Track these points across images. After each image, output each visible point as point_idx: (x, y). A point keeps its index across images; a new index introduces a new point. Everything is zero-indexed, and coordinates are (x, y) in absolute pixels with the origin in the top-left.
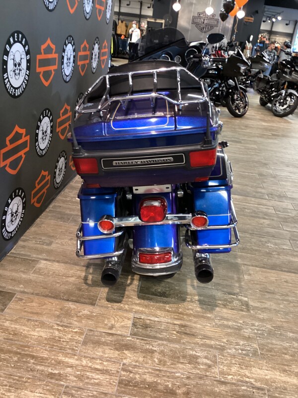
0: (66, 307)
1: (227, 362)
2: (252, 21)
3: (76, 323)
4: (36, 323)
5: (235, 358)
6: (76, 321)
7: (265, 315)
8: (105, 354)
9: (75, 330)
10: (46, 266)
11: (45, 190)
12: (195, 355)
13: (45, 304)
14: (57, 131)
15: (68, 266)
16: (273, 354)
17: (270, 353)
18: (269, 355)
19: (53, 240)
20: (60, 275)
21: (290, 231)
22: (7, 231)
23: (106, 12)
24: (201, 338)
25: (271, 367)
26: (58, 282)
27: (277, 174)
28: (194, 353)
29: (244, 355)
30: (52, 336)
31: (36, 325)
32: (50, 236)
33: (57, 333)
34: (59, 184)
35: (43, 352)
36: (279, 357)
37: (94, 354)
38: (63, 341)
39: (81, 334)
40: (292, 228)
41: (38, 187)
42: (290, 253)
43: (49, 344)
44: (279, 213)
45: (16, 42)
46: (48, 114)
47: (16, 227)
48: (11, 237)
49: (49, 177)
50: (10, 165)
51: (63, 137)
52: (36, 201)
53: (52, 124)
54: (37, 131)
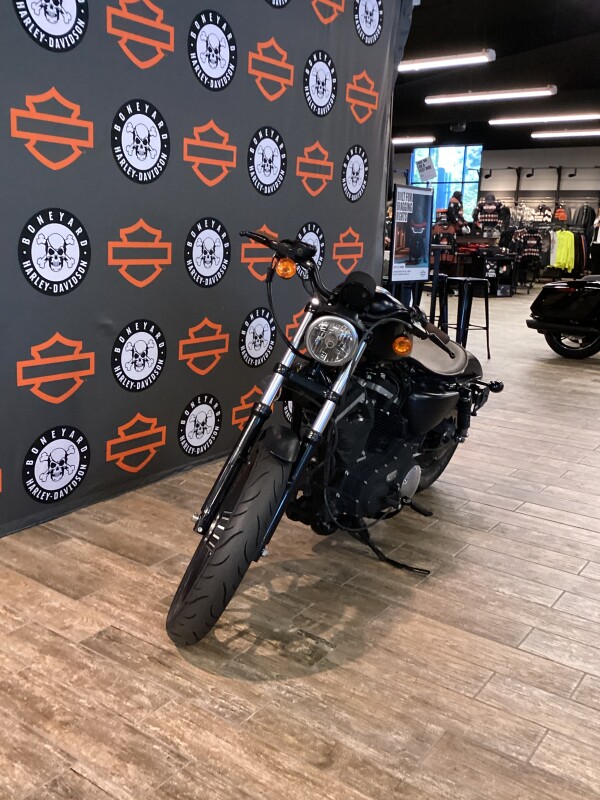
0: (38, 592)
1: (175, 711)
3: (28, 612)
5: (195, 711)
6: (31, 610)
7: (334, 677)
8: (20, 651)
9: (17, 618)
10: (72, 545)
11: (151, 447)
12: (138, 689)
14: (181, 359)
15: (100, 550)
16: (270, 727)
17: (265, 725)
18: (260, 727)
19: (120, 519)
20: (75, 559)
22: (38, 486)
23: (343, 183)
25: (240, 741)
26: (63, 565)
28: (141, 686)
29: (218, 712)
32: (121, 514)
34: (200, 450)
36: (276, 734)
37: (8, 647)
39: (20, 624)
41: (123, 438)
42: (534, 610)
45: (52, 222)
46: (148, 327)
47: (65, 487)
48: (51, 500)
49: (163, 429)
50: (43, 387)
51: (203, 372)
52: (122, 459)
53: (162, 345)
54: (117, 350)
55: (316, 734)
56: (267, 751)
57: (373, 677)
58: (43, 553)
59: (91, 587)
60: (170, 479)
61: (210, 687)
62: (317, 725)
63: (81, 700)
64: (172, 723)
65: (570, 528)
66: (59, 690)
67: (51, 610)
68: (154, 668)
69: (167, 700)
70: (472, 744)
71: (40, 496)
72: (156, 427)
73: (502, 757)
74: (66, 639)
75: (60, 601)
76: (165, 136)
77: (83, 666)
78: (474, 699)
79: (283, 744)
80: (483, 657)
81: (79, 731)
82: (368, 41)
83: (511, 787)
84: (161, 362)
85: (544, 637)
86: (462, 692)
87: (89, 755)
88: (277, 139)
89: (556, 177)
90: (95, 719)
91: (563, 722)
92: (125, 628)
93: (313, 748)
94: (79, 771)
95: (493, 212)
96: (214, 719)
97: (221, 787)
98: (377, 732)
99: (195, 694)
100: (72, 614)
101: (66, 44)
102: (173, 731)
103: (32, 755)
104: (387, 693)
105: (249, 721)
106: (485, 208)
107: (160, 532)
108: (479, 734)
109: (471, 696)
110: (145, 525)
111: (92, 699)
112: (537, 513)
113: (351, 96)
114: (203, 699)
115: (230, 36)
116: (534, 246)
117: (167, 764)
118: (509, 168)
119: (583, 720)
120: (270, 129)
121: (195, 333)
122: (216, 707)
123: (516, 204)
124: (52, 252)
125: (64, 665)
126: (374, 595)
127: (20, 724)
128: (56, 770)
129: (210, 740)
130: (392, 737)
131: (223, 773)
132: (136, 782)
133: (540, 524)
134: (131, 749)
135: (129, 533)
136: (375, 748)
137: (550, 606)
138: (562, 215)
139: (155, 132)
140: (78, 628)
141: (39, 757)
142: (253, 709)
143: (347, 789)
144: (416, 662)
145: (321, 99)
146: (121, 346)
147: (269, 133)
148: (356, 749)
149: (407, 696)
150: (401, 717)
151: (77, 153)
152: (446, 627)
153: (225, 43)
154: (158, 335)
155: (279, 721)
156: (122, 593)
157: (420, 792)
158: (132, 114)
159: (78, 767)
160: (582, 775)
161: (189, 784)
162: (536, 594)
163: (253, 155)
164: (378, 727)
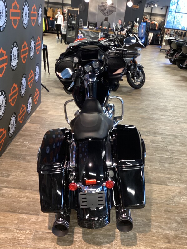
0: (21, 217)
1: (119, 244)
2: (138, 8)
3: (27, 227)
4: (3, 230)
5: (124, 241)
7: (142, 213)
8: (46, 245)
9: (27, 232)
10: (7, 191)
11: (3, 140)
12: (100, 241)
13: (8, 217)
14: (9, 102)
15: (21, 190)
16: (146, 237)
17: (145, 237)
18: (144, 238)
19: (11, 173)
20: (16, 197)
21: (160, 157)
23: (38, 19)
24: (103, 231)
25: (145, 245)
26: (15, 202)
27: (153, 117)
28: (100, 240)
29: (129, 239)
30: (13, 236)
31: (3, 231)
32: (8, 171)
33: (16, 234)
34: (12, 134)
35: (8, 247)
36: (150, 238)
37: (40, 245)
38: (20, 239)
39: (31, 234)
40: (161, 154)
42: (159, 171)
43: (12, 242)
44: (154, 144)
46: (3, 93)
49: (5, 131)
51: (13, 105)
53: (5, 99)
55: (158, 233)
56: (154, 245)
67: (35, 223)
76: (6, 9)
79: (154, 240)
80: (164, 191)
84: (5, 105)
85: (169, 179)
88: (28, 5)
93: (162, 238)
96: (131, 241)
98: (169, 225)
104: (158, 212)
109: (174, 205)
120: (26, 1)
121: (12, 90)
130: (173, 225)
135: (22, 179)
136: (173, 231)
137: (161, 169)
143: (181, 246)
148: (170, 233)
149: (163, 211)
162: (154, 166)
163: (23, 13)
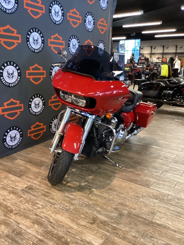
0: (8, 176)
1: (49, 209)
5: (55, 209)
6: (6, 181)
7: (95, 198)
8: (3, 193)
10: (18, 162)
11: (41, 132)
12: (38, 203)
13: (2, 173)
14: (50, 105)
15: (27, 163)
16: (77, 213)
18: (74, 213)
22: (7, 144)
24: (49, 198)
25: (68, 217)
36: (79, 215)
41: (33, 129)
45: (9, 65)
46: (39, 96)
47: (16, 144)
48: (12, 148)
49: (45, 127)
50: (8, 115)
51: (56, 109)
52: (33, 136)
53: (44, 101)
54: (30, 103)
55: (90, 214)
56: (76, 220)
57: (107, 197)
58: (9, 164)
59: (24, 174)
60: (47, 141)
61: (59, 202)
62: (91, 212)
63: (21, 207)
64: (48, 212)
65: (166, 153)
66: (15, 204)
68: (43, 197)
69: (47, 206)
70: (136, 216)
71: (8, 147)
72: (43, 126)
73: (144, 219)
74: (17, 189)
75: (15, 178)
76: (43, 39)
77: (21, 197)
78: (136, 203)
79: (81, 217)
80: (139, 191)
81: (21, 215)
82: (104, 9)
83: (147, 228)
84: (43, 106)
85: (157, 184)
86: (133, 201)
87: (24, 222)
88: (77, 39)
89: (163, 49)
90: (25, 212)
91: (162, 209)
92: (34, 185)
93: (89, 218)
94: (21, 227)
95: (144, 59)
96: (60, 211)
97: (62, 230)
98: (108, 213)
99: (55, 204)
100: (18, 181)
101: (12, 11)
102: (48, 215)
103: (7, 223)
104: (111, 202)
105: (71, 211)
106: (141, 58)
107: (45, 157)
108: (138, 213)
109: (136, 202)
110: (40, 155)
111: (24, 206)
112: (156, 148)
113: (99, 26)
114: (57, 205)
115: (62, 8)
116: (156, 70)
117: (47, 224)
118: (148, 46)
119: (168, 208)
120: (75, 36)
121: (53, 98)
122: (61, 207)
123: (151, 57)
124: (9, 74)
125: (16, 197)
126: (108, 174)
127: (3, 214)
128: (14, 227)
129: (59, 217)
130: (113, 214)
131: (63, 226)
132: (38, 230)
133: (157, 152)
134: (36, 220)
135: (35, 157)
136: (108, 218)
137: (159, 175)
138: (164, 60)
139: (40, 38)
140: (20, 186)
141: (9, 223)
142: (72, 208)
143: (99, 230)
144: (119, 193)
145: (90, 27)
146: (31, 102)
147: (74, 37)
148: (102, 218)
149: (117, 203)
150: (116, 209)
151: (16, 44)
152: (129, 182)
153: (60, 10)
154: (42, 98)
155: (80, 211)
156: (33, 175)
157: (121, 230)
158: (32, 32)
159: (20, 226)
160: (167, 224)
161: (53, 230)
162: (155, 172)
163: (69, 44)
164: (108, 212)
